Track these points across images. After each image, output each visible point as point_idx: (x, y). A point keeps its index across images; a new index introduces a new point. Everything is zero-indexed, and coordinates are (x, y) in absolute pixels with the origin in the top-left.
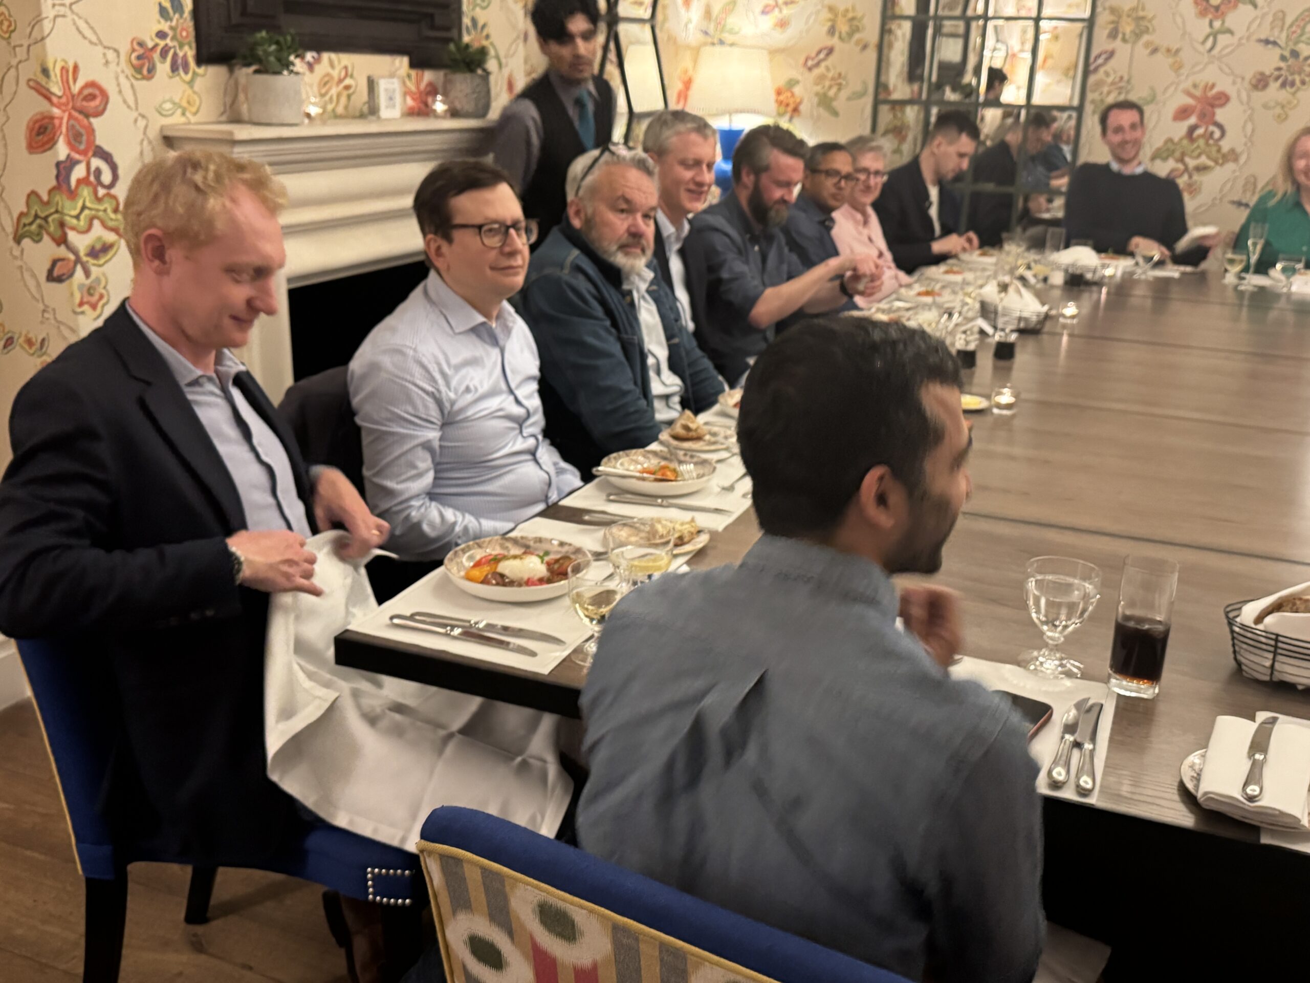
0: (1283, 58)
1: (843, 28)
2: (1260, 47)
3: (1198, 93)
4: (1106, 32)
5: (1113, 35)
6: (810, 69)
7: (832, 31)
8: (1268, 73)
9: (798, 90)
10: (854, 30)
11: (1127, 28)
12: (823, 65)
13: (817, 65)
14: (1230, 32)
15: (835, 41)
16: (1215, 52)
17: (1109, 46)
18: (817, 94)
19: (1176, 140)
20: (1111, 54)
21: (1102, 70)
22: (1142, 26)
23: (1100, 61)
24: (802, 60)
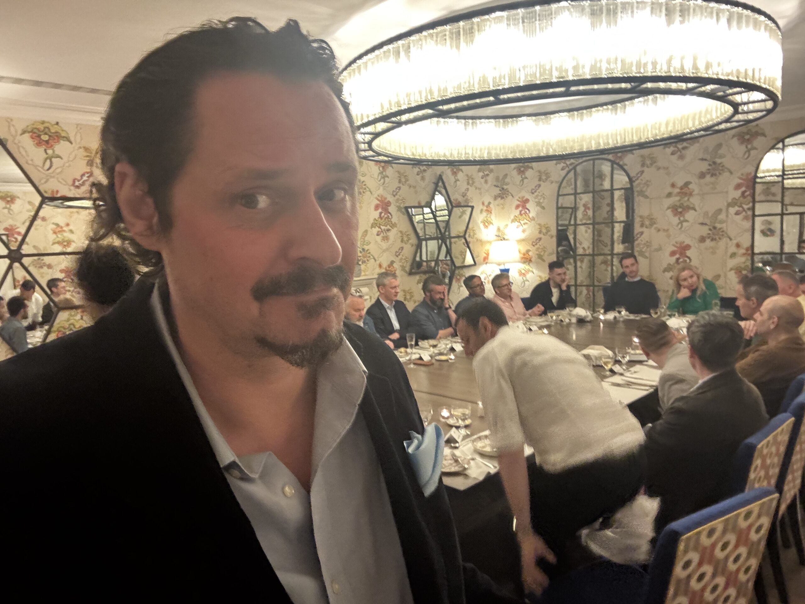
0: (710, 230)
1: (544, 231)
2: (700, 226)
3: (678, 245)
4: (639, 225)
5: (642, 225)
6: (534, 246)
7: (540, 232)
8: (705, 235)
9: (530, 253)
10: (548, 231)
11: (647, 222)
12: (538, 244)
13: (536, 244)
14: (687, 221)
15: (542, 236)
16: (683, 229)
17: (641, 230)
18: (537, 254)
19: (672, 263)
20: (642, 233)
21: (640, 239)
22: (653, 222)
23: (638, 236)
24: (531, 243)
